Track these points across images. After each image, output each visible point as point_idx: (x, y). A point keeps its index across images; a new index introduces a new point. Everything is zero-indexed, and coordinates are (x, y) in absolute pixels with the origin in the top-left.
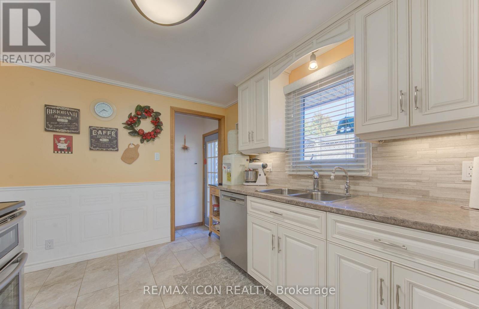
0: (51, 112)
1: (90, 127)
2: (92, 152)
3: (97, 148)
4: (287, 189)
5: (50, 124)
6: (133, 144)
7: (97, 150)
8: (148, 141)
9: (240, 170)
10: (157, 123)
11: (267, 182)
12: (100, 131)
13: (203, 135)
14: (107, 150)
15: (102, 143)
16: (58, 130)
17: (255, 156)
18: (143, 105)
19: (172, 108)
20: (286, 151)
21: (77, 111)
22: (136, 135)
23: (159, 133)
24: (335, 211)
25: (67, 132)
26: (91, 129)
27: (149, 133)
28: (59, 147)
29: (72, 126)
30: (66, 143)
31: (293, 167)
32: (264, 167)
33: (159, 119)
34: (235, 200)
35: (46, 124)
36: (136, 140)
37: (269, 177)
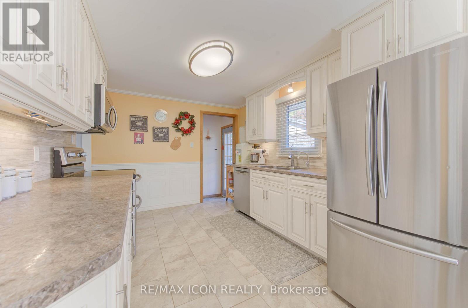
0: (133, 119)
1: (153, 127)
2: (155, 142)
3: (157, 140)
4: (276, 166)
5: (132, 126)
6: (177, 137)
7: (158, 141)
8: (186, 135)
9: (248, 154)
10: (192, 123)
11: (265, 162)
12: (159, 129)
13: (221, 128)
14: (163, 141)
15: (160, 137)
16: (137, 130)
17: (258, 144)
18: (183, 111)
19: (201, 112)
20: (278, 141)
21: (146, 118)
22: (179, 131)
23: (194, 129)
24: (290, 173)
25: (141, 131)
26: (154, 128)
27: (188, 130)
28: (137, 140)
29: (144, 127)
30: (140, 137)
31: (281, 152)
32: (263, 152)
33: (193, 120)
34: (243, 173)
35: (131, 127)
36: (179, 134)
37: (267, 158)
